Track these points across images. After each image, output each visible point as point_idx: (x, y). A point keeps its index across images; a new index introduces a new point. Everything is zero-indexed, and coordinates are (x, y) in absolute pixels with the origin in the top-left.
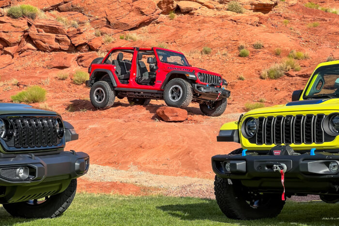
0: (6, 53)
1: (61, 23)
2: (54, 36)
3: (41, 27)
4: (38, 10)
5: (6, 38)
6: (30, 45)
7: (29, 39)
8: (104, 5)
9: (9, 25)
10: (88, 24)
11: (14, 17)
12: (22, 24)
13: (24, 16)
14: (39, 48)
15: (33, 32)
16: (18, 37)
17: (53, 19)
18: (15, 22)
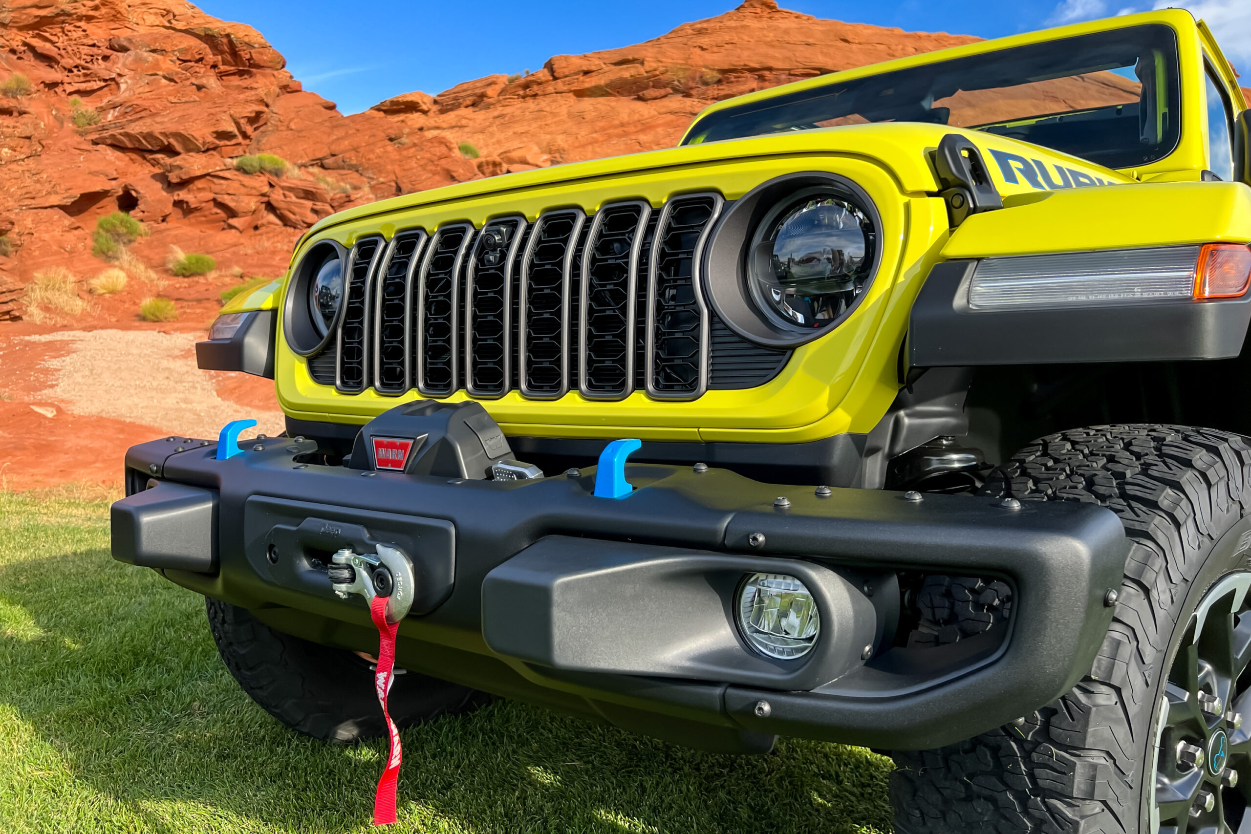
0: (231, 227)
1: (322, 185)
2: (309, 204)
3: (290, 189)
4: (288, 165)
5: (232, 204)
6: (272, 218)
7: (270, 207)
8: (393, 162)
9: (236, 184)
10: (366, 189)
11: (246, 172)
12: (260, 183)
13: (262, 171)
14: (285, 221)
15: (277, 197)
16: (252, 203)
17: (311, 178)
18: (245, 179)
